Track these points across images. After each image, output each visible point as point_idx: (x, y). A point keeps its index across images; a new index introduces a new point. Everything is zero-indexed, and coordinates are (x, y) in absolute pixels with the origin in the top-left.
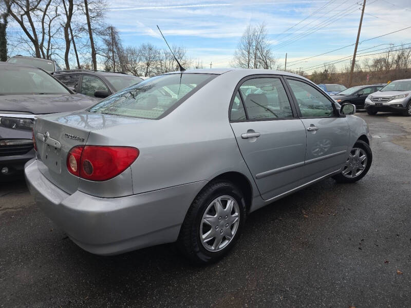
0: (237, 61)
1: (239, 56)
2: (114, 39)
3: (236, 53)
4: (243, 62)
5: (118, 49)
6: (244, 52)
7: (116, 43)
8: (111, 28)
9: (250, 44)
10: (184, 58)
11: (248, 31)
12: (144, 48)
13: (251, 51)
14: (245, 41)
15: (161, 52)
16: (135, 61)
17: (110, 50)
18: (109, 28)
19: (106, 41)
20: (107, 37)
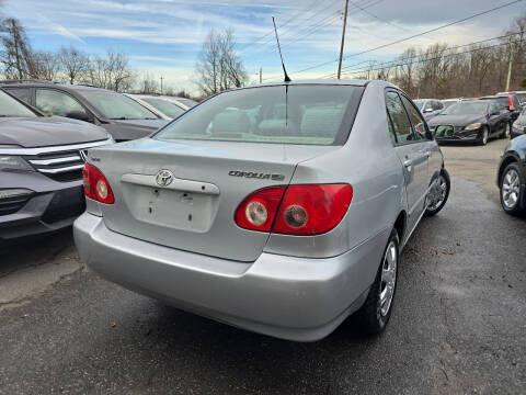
0: (200, 75)
1: (202, 68)
2: (17, 37)
3: (197, 65)
4: (207, 76)
5: (26, 53)
6: (209, 64)
7: (21, 44)
8: (13, 22)
9: (215, 54)
10: (126, 68)
11: (211, 37)
12: (64, 52)
13: (217, 63)
14: (208, 51)
15: (90, 59)
16: (50, 70)
17: (11, 53)
18: (8, 21)
19: (5, 40)
20: (7, 35)
